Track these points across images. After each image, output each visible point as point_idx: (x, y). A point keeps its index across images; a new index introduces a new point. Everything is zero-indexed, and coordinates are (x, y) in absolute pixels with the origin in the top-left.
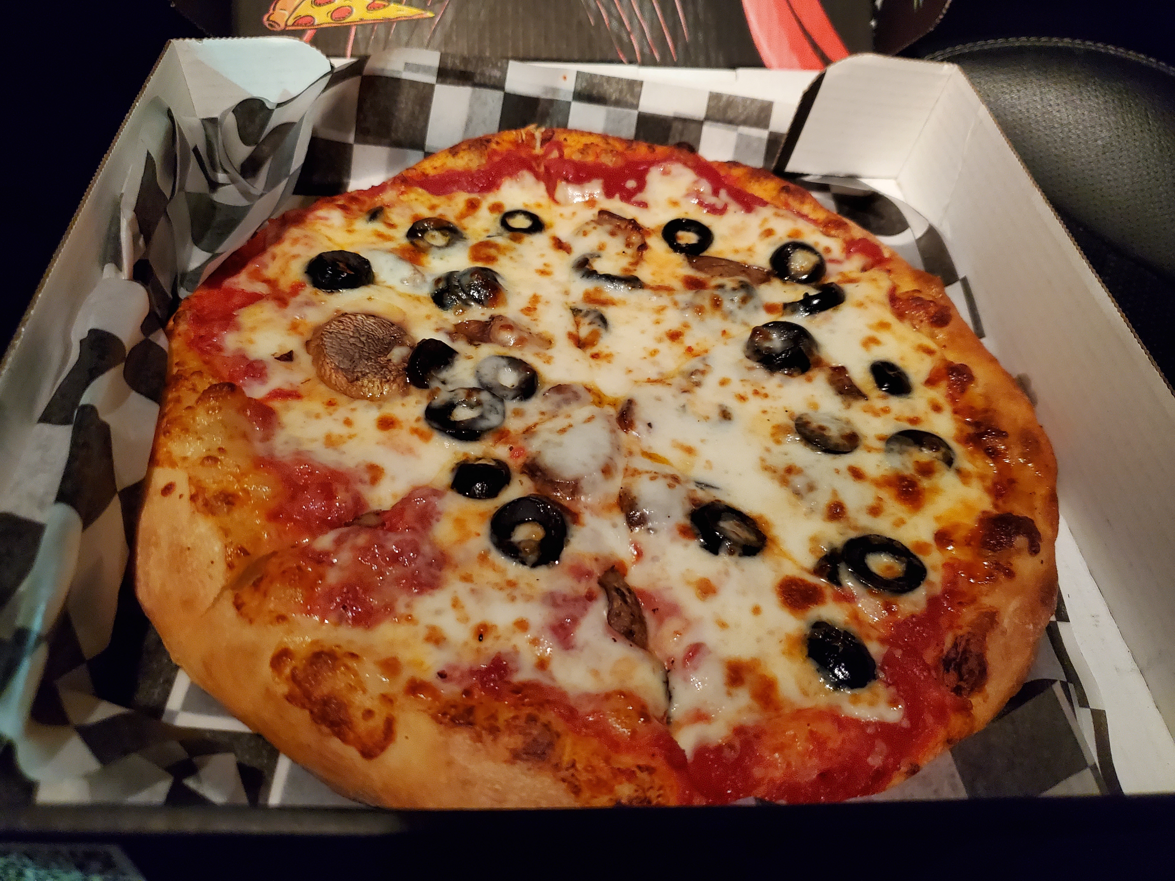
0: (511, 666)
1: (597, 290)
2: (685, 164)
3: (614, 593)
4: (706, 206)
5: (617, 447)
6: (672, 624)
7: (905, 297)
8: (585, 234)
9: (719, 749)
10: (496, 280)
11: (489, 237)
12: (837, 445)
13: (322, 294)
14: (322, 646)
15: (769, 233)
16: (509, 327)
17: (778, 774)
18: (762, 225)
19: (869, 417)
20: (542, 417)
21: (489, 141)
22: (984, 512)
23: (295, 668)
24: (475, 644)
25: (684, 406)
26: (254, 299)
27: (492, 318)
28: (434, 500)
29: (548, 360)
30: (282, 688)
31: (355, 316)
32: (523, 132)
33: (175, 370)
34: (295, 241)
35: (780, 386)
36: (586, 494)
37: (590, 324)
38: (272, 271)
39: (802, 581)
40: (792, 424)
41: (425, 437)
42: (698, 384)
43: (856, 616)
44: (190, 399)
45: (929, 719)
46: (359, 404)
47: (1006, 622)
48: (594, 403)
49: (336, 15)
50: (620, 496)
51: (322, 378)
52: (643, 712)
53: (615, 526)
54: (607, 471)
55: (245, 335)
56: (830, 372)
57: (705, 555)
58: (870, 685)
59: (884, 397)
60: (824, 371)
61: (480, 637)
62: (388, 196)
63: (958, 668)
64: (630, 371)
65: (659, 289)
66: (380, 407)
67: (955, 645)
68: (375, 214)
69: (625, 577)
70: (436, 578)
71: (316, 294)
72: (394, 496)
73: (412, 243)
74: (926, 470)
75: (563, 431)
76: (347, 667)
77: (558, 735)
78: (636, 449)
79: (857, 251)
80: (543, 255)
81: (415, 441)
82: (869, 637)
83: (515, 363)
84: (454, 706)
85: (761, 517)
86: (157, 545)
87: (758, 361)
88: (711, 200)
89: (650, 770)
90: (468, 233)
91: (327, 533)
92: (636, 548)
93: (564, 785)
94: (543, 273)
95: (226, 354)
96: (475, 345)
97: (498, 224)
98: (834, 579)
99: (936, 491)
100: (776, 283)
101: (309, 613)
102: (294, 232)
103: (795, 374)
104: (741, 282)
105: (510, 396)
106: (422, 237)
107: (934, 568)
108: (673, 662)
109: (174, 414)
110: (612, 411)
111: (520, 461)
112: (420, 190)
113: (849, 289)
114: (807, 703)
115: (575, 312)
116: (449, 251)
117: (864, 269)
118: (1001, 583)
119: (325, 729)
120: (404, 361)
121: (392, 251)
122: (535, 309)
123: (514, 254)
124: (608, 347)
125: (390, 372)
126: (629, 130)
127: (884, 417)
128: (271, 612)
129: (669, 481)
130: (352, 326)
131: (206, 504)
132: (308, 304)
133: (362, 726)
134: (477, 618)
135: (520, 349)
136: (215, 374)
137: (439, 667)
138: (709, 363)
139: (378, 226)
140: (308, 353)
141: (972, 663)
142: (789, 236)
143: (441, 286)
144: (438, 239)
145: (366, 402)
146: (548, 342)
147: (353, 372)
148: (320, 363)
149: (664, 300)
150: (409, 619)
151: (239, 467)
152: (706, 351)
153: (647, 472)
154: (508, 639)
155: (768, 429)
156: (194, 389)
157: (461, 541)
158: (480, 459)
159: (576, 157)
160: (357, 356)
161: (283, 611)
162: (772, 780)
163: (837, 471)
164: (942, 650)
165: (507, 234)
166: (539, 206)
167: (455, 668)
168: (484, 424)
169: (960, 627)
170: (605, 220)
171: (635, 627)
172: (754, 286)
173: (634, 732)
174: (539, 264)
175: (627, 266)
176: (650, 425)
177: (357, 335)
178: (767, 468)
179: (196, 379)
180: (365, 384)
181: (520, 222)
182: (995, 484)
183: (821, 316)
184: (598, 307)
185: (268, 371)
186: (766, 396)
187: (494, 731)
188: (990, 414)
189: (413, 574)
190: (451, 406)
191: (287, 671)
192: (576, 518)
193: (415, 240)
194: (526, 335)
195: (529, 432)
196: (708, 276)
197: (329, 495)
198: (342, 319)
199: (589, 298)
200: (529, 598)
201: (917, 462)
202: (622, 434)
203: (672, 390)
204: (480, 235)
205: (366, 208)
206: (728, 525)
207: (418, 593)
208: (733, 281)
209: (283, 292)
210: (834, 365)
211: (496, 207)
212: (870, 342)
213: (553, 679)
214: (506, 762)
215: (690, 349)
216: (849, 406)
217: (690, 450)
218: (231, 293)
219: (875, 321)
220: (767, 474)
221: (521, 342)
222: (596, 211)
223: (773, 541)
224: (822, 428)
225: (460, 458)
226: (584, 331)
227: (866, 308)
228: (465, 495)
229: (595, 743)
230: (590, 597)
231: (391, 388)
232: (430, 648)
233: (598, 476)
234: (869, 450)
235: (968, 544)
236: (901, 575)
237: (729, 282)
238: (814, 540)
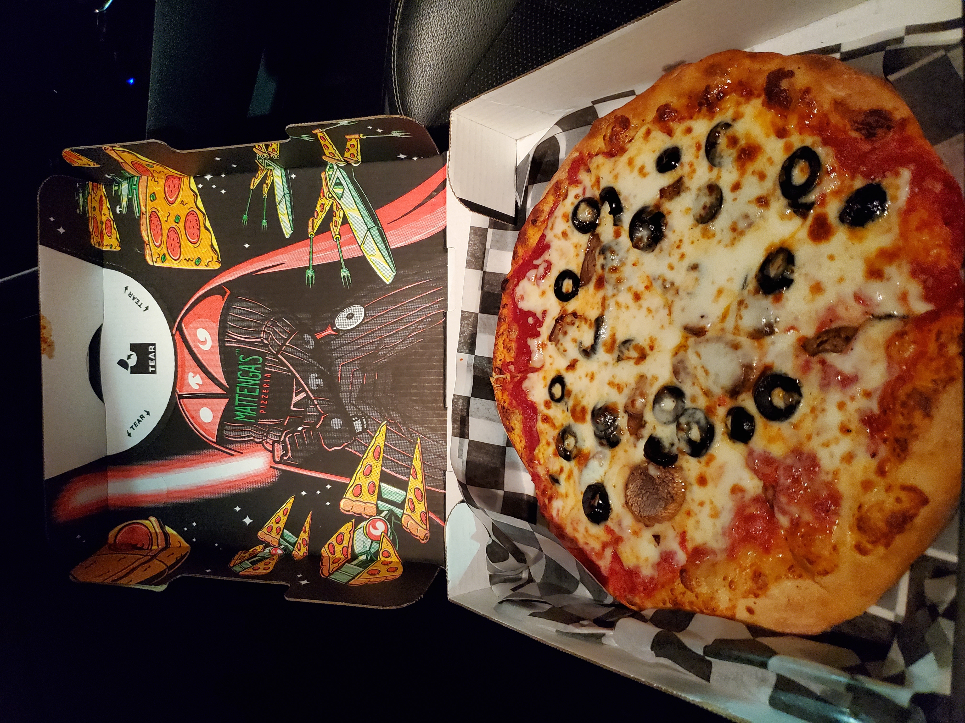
0: (868, 413)
1: (605, 344)
2: (517, 285)
3: (821, 348)
4: (545, 273)
5: (718, 339)
6: (841, 311)
7: (609, 147)
8: (565, 351)
9: (926, 288)
10: (600, 409)
11: (568, 410)
12: (717, 199)
13: (613, 515)
14: (853, 525)
15: (565, 234)
16: (633, 402)
17: (944, 253)
18: (559, 239)
19: (696, 176)
20: (696, 384)
21: (503, 408)
22: (763, 105)
23: (869, 542)
24: (853, 434)
25: (688, 294)
26: (616, 557)
27: (626, 412)
28: (755, 454)
29: (655, 378)
30: (881, 550)
31: (628, 496)
32: (495, 386)
33: (669, 605)
34: (575, 530)
35: (674, 231)
36: (752, 360)
37: (628, 350)
38: (596, 545)
39: (811, 226)
40: (701, 226)
41: (712, 458)
42: (672, 284)
43: (836, 193)
44: (690, 596)
45: (909, 150)
46: (689, 497)
47: (841, 93)
48: (685, 351)
49: (420, 498)
50: (753, 338)
51: (671, 518)
52: (900, 335)
53: (773, 343)
54: (736, 347)
55: (642, 563)
56: (663, 199)
57: (794, 287)
58: (884, 189)
59: (682, 165)
60: (663, 203)
61: (849, 431)
62: (541, 471)
63: (874, 128)
64: (662, 326)
65: (604, 304)
66: (691, 484)
67: (857, 130)
68: (555, 480)
69: (809, 337)
70: (809, 456)
71: (612, 519)
72: (752, 479)
73: (574, 458)
74: (733, 141)
75: (707, 372)
76: (868, 511)
77: (915, 389)
78: (719, 326)
79: (576, 175)
80: (580, 378)
81: (714, 465)
82: (851, 186)
83: (658, 399)
84: (894, 450)
85: (767, 250)
86: (786, 619)
87: (656, 245)
88: (541, 270)
89: (939, 334)
90: (565, 423)
91: (778, 520)
92: (789, 330)
93: (948, 387)
94: (592, 378)
95: (656, 574)
96: (645, 423)
97: (559, 404)
98: (810, 206)
99: (748, 136)
100: (599, 230)
101: (831, 532)
102: (569, 530)
103: (665, 222)
104: (599, 254)
105: (682, 404)
106: (570, 452)
107: (803, 141)
108: (866, 312)
109: (701, 605)
110: (692, 340)
111: (728, 400)
112: (536, 451)
113: (604, 184)
114: (896, 230)
115: (619, 359)
116: (579, 436)
117: (589, 171)
118: (814, 96)
119: (908, 526)
120: (658, 469)
121: (581, 471)
122: (618, 384)
123: (580, 396)
124: (645, 340)
125: (666, 477)
126: (493, 319)
127: (696, 166)
128: (831, 553)
129: (742, 307)
130: (635, 498)
131: (760, 588)
132: (620, 524)
133: (906, 504)
134: (836, 433)
135: (648, 395)
136: (672, 581)
137: (868, 457)
138: (657, 276)
139: (562, 478)
140: (653, 526)
141: (871, 120)
142: (568, 221)
143: (604, 442)
144: (570, 442)
145: (687, 493)
146: (642, 378)
147: (667, 499)
148: (660, 519)
149: (611, 303)
150: (836, 473)
151: (736, 569)
152: (648, 277)
153: (736, 321)
154: (850, 414)
155: (704, 242)
156: (684, 594)
157: (784, 440)
158: (726, 425)
159: (513, 353)
160: (655, 496)
161: (830, 547)
162: (949, 257)
163: (735, 199)
164: (861, 139)
165: (566, 399)
166: (545, 378)
167: (868, 448)
168: (703, 422)
169: (845, 126)
170: (555, 337)
171: (843, 335)
172: (602, 245)
173: (914, 342)
174: (586, 381)
175: (588, 325)
176: (702, 317)
177: (641, 495)
178: (733, 243)
179: (677, 593)
180: (675, 492)
181: (557, 390)
182: (742, 96)
183: (624, 203)
184: (617, 345)
185: (668, 550)
186: (681, 241)
187: (911, 427)
188: (693, 95)
189: (806, 470)
190: (690, 442)
191: (869, 546)
192: (767, 368)
193: (573, 456)
194: (638, 392)
195: (707, 393)
196: (595, 273)
197: (753, 517)
198: (630, 504)
199: (610, 349)
200: (823, 400)
201: (727, 146)
202: (708, 335)
203: (677, 300)
204: (567, 416)
205: (549, 486)
206: (773, 272)
207: (819, 468)
208: (599, 259)
209: (611, 539)
210: (658, 196)
211: (547, 405)
212: (642, 171)
213: (877, 389)
214: (931, 421)
215: (647, 288)
216: (688, 188)
217: (720, 292)
218: (612, 571)
219: (628, 168)
220: (737, 243)
221: (642, 395)
222: (549, 343)
223: (783, 242)
224: (704, 207)
225: (726, 437)
226: (634, 354)
227: (618, 174)
228: (752, 436)
229: (920, 366)
230: (823, 362)
231: (677, 477)
232: (855, 462)
233: (739, 352)
234: (719, 177)
235: (786, 117)
236: (807, 163)
237: (600, 261)
238: (783, 217)
